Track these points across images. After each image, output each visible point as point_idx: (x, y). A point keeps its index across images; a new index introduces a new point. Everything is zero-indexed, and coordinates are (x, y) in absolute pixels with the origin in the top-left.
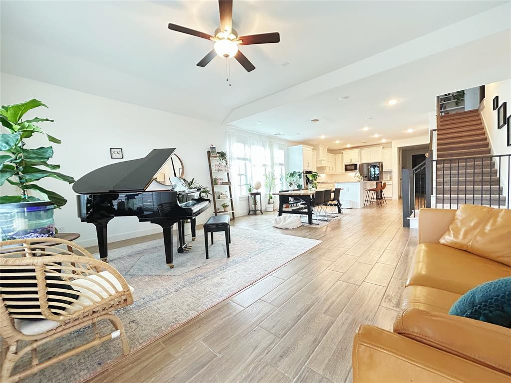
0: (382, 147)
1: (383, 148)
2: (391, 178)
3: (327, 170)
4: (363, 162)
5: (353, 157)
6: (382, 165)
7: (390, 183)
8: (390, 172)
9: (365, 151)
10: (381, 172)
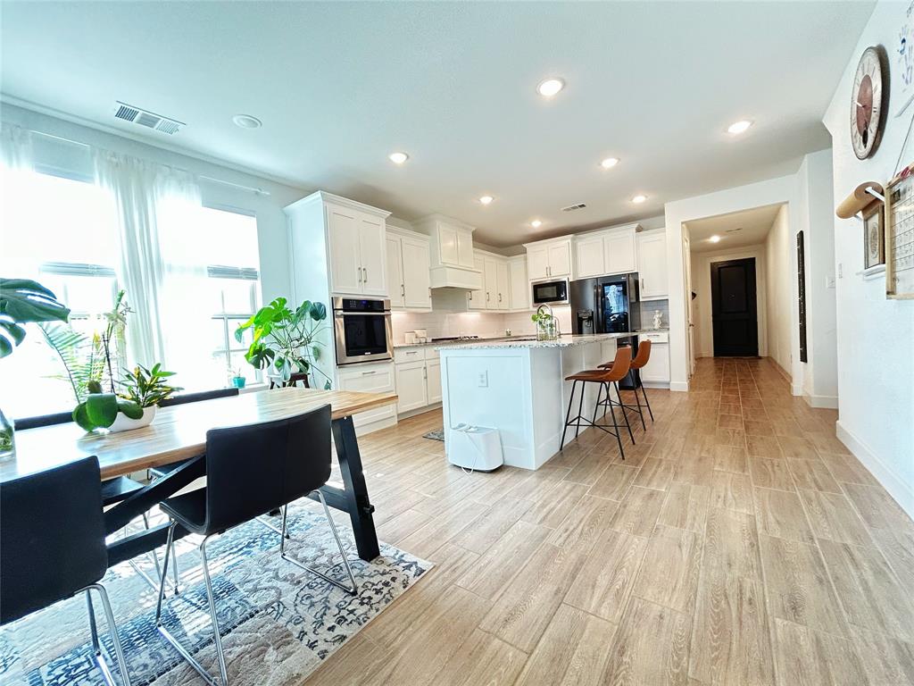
0: (636, 225)
1: (639, 230)
2: (664, 325)
3: (478, 300)
4: (582, 275)
5: (554, 261)
6: (637, 283)
7: (663, 337)
8: (662, 303)
9: (588, 241)
10: (635, 304)
